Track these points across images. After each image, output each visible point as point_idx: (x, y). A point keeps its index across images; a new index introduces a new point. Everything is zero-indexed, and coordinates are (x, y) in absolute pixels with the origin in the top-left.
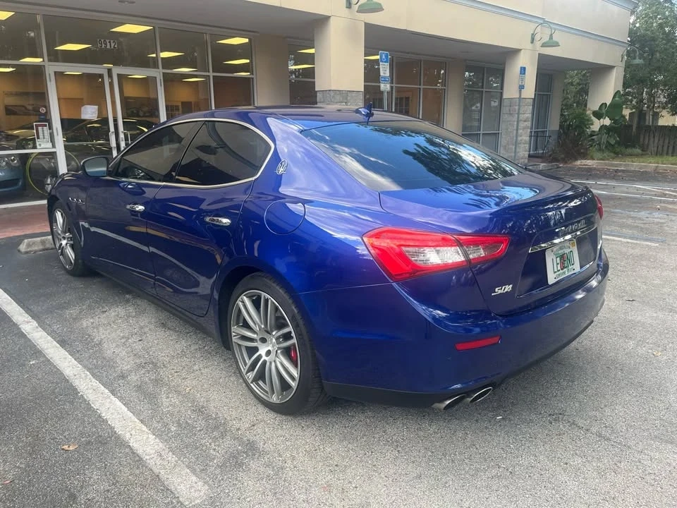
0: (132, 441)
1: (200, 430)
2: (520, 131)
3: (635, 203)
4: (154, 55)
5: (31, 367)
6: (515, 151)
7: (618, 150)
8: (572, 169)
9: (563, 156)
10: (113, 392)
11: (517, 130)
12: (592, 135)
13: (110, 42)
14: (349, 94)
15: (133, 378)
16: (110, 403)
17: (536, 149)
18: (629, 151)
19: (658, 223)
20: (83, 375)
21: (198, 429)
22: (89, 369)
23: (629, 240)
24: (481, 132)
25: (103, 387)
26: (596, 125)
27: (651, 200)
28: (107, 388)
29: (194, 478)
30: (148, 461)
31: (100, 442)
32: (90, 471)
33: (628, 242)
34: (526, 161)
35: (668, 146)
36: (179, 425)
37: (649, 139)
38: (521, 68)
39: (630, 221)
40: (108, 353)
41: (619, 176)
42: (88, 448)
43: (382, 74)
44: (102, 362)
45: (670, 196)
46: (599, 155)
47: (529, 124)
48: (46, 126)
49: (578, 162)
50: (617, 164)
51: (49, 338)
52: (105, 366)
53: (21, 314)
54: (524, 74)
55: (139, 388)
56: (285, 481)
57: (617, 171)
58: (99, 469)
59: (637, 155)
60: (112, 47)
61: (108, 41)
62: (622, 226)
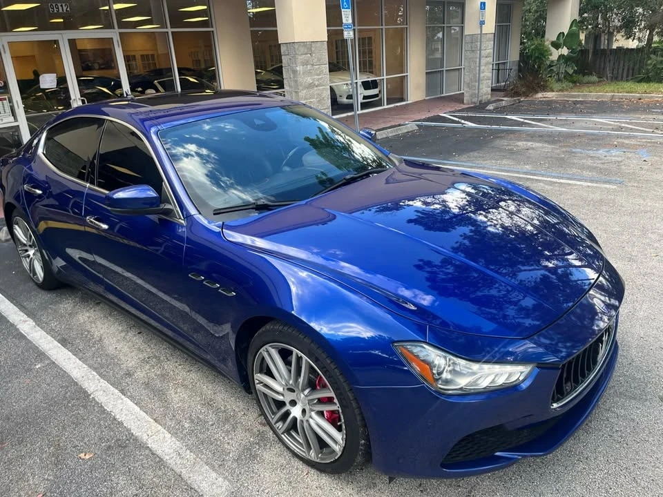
0: (150, 442)
1: (212, 425)
2: (482, 68)
3: (593, 140)
4: (107, 8)
5: (37, 371)
6: (478, 89)
7: (575, 79)
8: (533, 103)
9: (524, 89)
10: (122, 391)
11: (479, 67)
12: (550, 66)
13: (62, 6)
14: (313, 45)
15: (140, 374)
16: (122, 403)
17: (498, 82)
18: (587, 78)
19: (615, 162)
20: (91, 376)
21: (210, 423)
22: (95, 369)
23: (589, 184)
24: (445, 69)
25: (111, 387)
26: (555, 54)
27: (609, 135)
28: (117, 388)
29: (214, 475)
30: (169, 461)
31: (120, 446)
32: (116, 476)
33: (588, 186)
34: (490, 96)
35: (623, 69)
36: (192, 421)
37: (605, 63)
38: (481, 3)
39: (589, 162)
40: (111, 350)
41: (577, 109)
42: (110, 452)
43: (344, 21)
44: (107, 360)
45: (627, 129)
46: (557, 86)
47: (490, 59)
48: (5, 99)
49: (540, 95)
50: (576, 95)
51: (49, 337)
52: (110, 364)
53: (15, 313)
54: (484, 9)
55: (147, 385)
56: (297, 469)
57: (575, 103)
58: (124, 474)
59: (593, 83)
60: (65, 11)
61: (59, 5)
62: (583, 168)
